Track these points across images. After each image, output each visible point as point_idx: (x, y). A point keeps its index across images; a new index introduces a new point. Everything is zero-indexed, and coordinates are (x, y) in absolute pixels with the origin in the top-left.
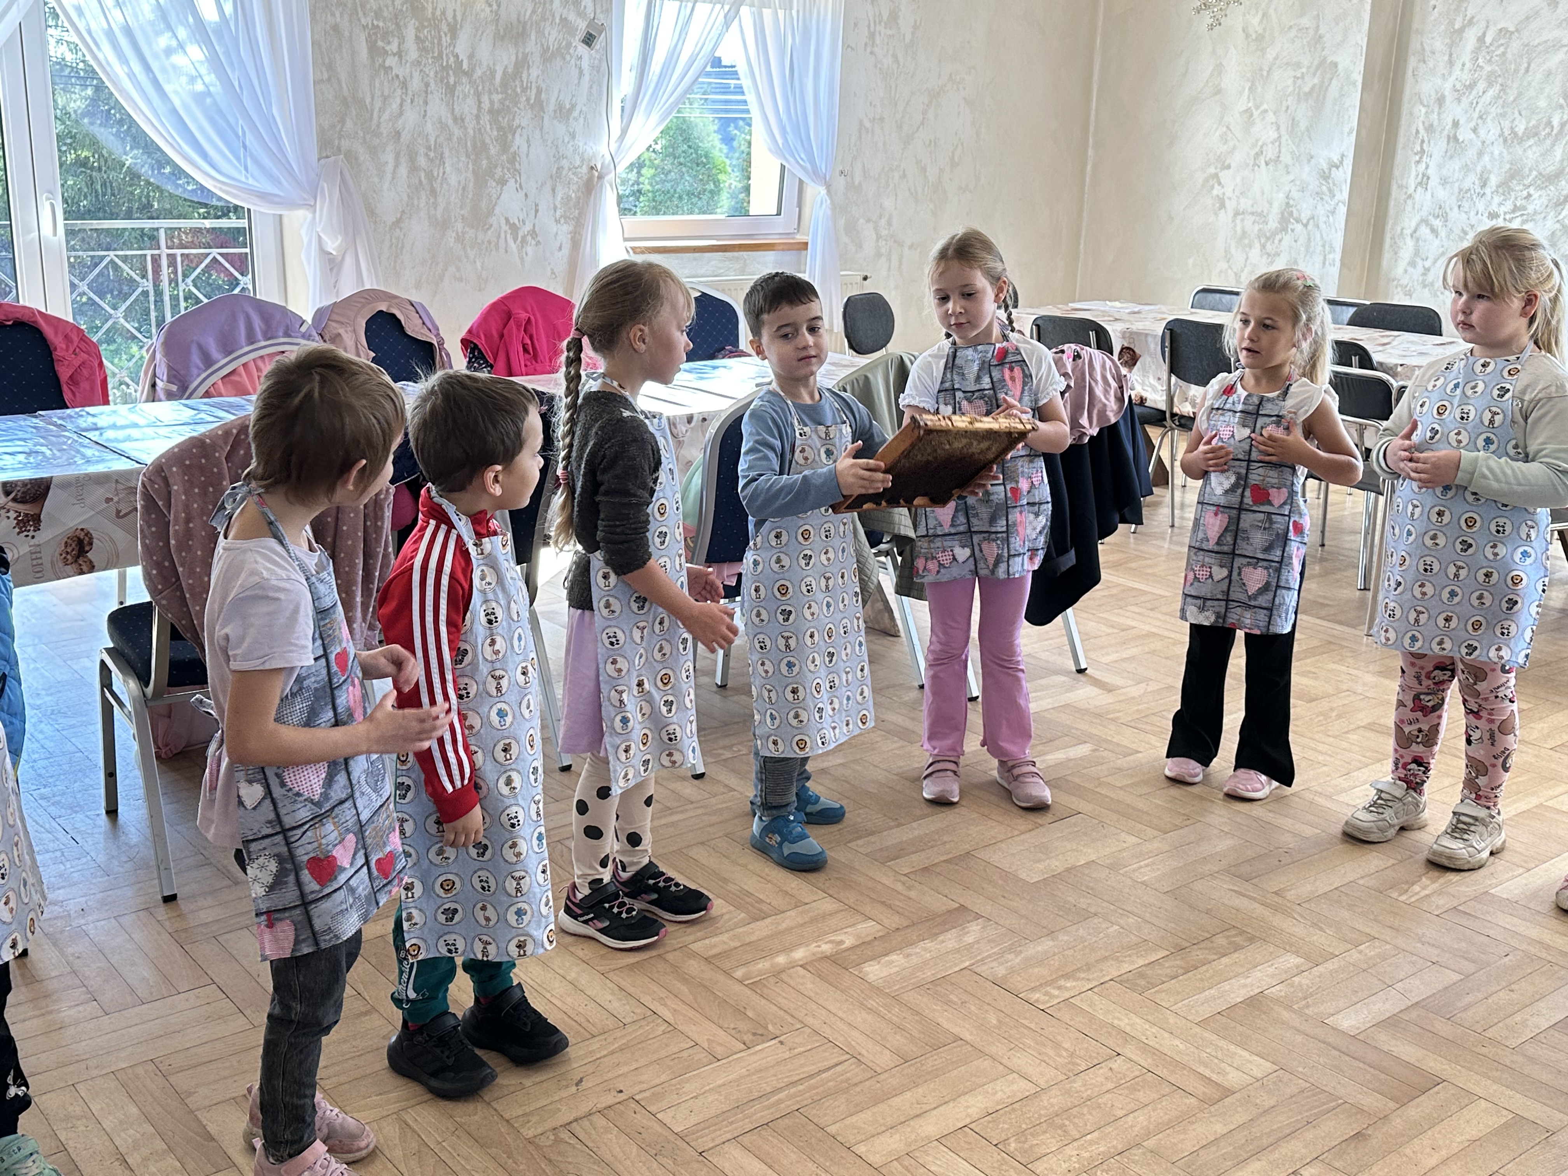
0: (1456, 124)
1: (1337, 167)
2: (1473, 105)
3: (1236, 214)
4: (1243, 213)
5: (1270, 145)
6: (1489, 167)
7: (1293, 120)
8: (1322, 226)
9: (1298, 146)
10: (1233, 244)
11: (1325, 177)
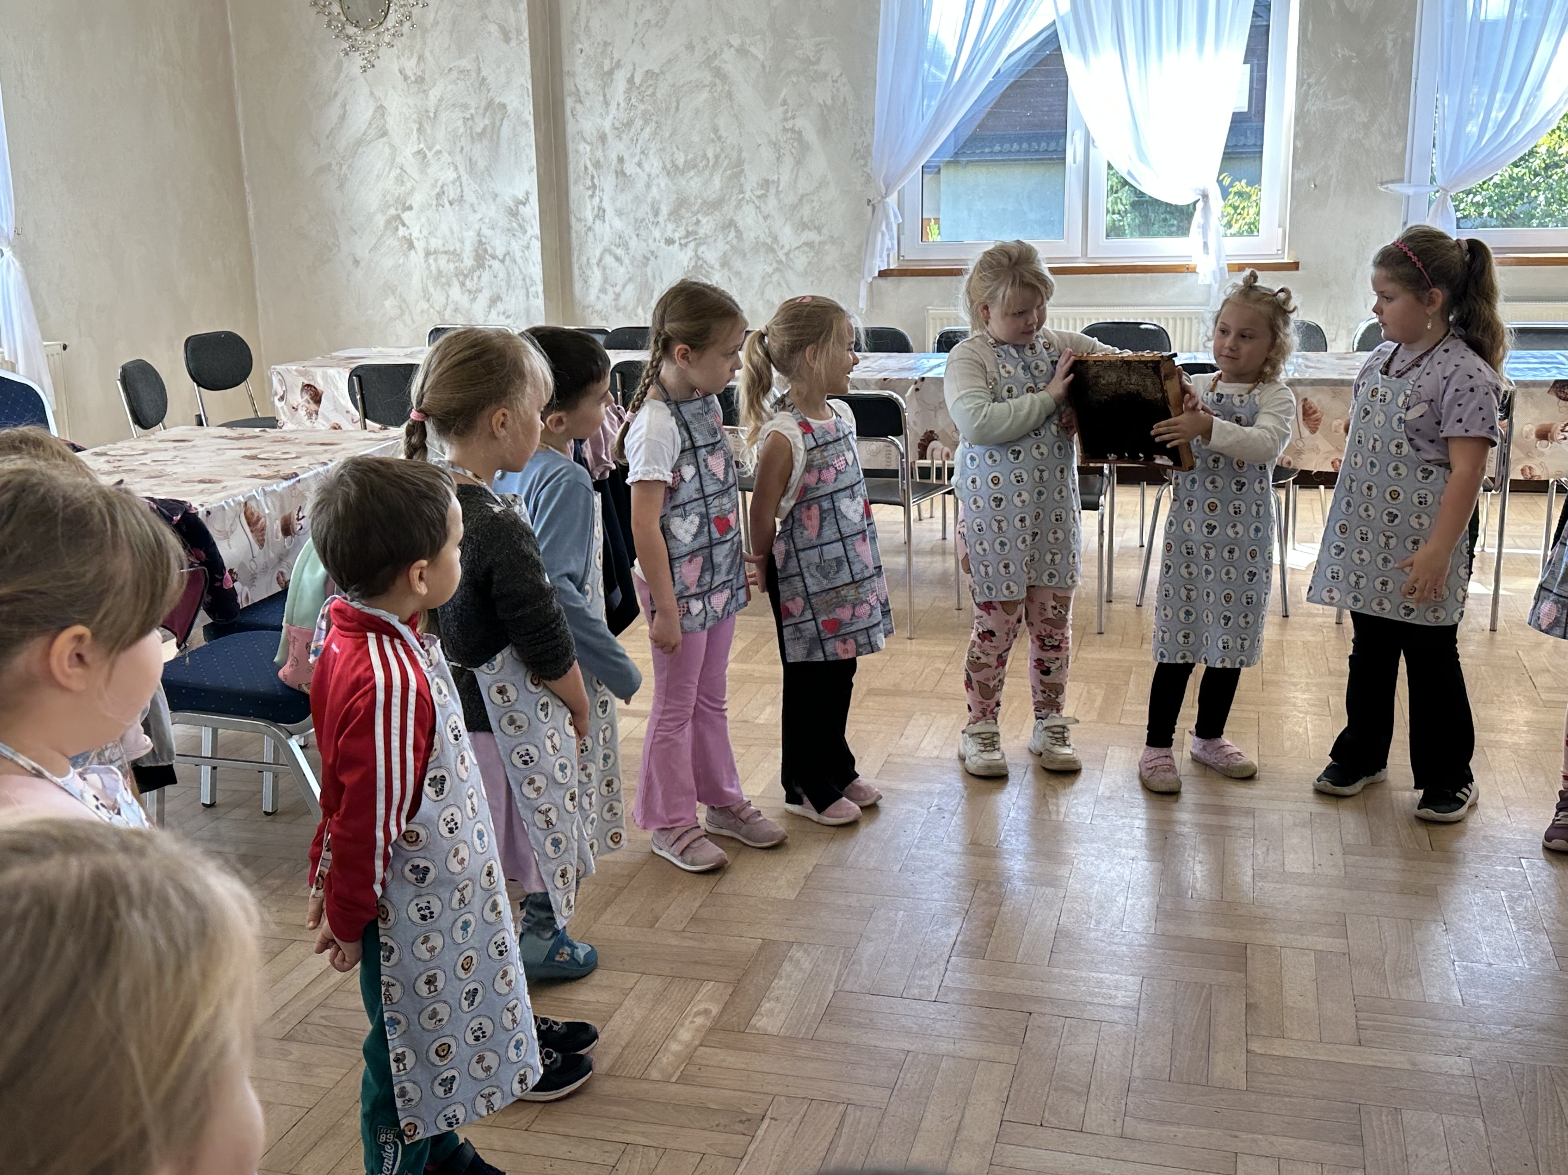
0: (621, 160)
1: (524, 204)
2: (634, 141)
3: (428, 254)
4: (435, 252)
5: (451, 186)
6: (658, 198)
7: (470, 160)
8: (520, 261)
9: (480, 185)
10: (430, 284)
11: (513, 213)
